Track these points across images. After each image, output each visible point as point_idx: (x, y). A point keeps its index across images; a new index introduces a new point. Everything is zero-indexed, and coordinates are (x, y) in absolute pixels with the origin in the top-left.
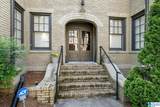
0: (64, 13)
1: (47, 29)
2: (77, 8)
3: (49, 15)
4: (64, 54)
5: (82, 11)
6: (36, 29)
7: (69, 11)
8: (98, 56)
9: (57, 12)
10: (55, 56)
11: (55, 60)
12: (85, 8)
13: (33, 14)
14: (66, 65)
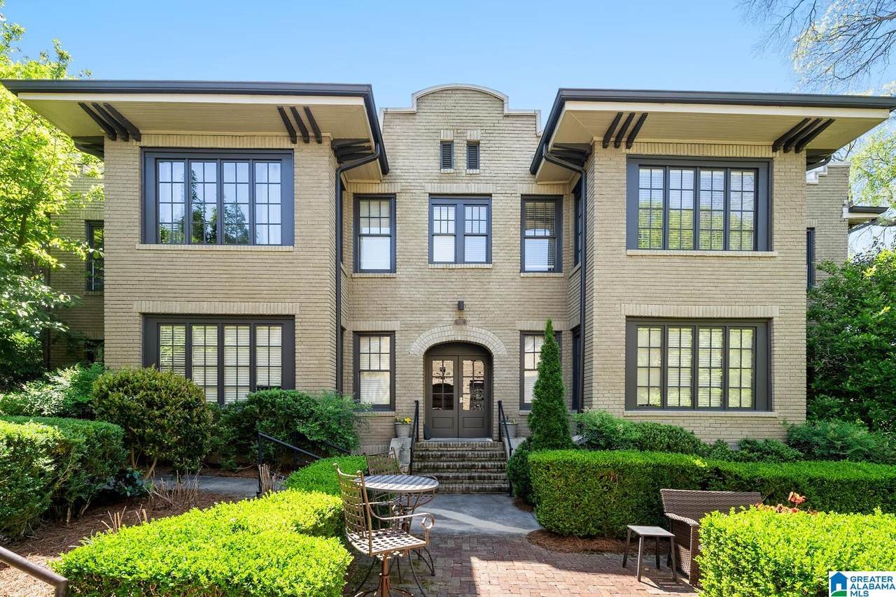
0: (420, 328)
1: (386, 365)
2: (449, 316)
3: (391, 334)
4: (422, 419)
5: (460, 322)
6: (364, 365)
7: (431, 325)
8: (496, 423)
9: (407, 328)
10: (404, 423)
11: (404, 431)
12: (467, 315)
13: (359, 335)
14: (423, 442)
